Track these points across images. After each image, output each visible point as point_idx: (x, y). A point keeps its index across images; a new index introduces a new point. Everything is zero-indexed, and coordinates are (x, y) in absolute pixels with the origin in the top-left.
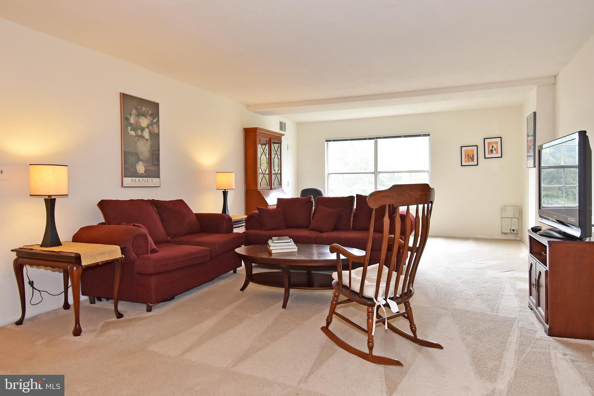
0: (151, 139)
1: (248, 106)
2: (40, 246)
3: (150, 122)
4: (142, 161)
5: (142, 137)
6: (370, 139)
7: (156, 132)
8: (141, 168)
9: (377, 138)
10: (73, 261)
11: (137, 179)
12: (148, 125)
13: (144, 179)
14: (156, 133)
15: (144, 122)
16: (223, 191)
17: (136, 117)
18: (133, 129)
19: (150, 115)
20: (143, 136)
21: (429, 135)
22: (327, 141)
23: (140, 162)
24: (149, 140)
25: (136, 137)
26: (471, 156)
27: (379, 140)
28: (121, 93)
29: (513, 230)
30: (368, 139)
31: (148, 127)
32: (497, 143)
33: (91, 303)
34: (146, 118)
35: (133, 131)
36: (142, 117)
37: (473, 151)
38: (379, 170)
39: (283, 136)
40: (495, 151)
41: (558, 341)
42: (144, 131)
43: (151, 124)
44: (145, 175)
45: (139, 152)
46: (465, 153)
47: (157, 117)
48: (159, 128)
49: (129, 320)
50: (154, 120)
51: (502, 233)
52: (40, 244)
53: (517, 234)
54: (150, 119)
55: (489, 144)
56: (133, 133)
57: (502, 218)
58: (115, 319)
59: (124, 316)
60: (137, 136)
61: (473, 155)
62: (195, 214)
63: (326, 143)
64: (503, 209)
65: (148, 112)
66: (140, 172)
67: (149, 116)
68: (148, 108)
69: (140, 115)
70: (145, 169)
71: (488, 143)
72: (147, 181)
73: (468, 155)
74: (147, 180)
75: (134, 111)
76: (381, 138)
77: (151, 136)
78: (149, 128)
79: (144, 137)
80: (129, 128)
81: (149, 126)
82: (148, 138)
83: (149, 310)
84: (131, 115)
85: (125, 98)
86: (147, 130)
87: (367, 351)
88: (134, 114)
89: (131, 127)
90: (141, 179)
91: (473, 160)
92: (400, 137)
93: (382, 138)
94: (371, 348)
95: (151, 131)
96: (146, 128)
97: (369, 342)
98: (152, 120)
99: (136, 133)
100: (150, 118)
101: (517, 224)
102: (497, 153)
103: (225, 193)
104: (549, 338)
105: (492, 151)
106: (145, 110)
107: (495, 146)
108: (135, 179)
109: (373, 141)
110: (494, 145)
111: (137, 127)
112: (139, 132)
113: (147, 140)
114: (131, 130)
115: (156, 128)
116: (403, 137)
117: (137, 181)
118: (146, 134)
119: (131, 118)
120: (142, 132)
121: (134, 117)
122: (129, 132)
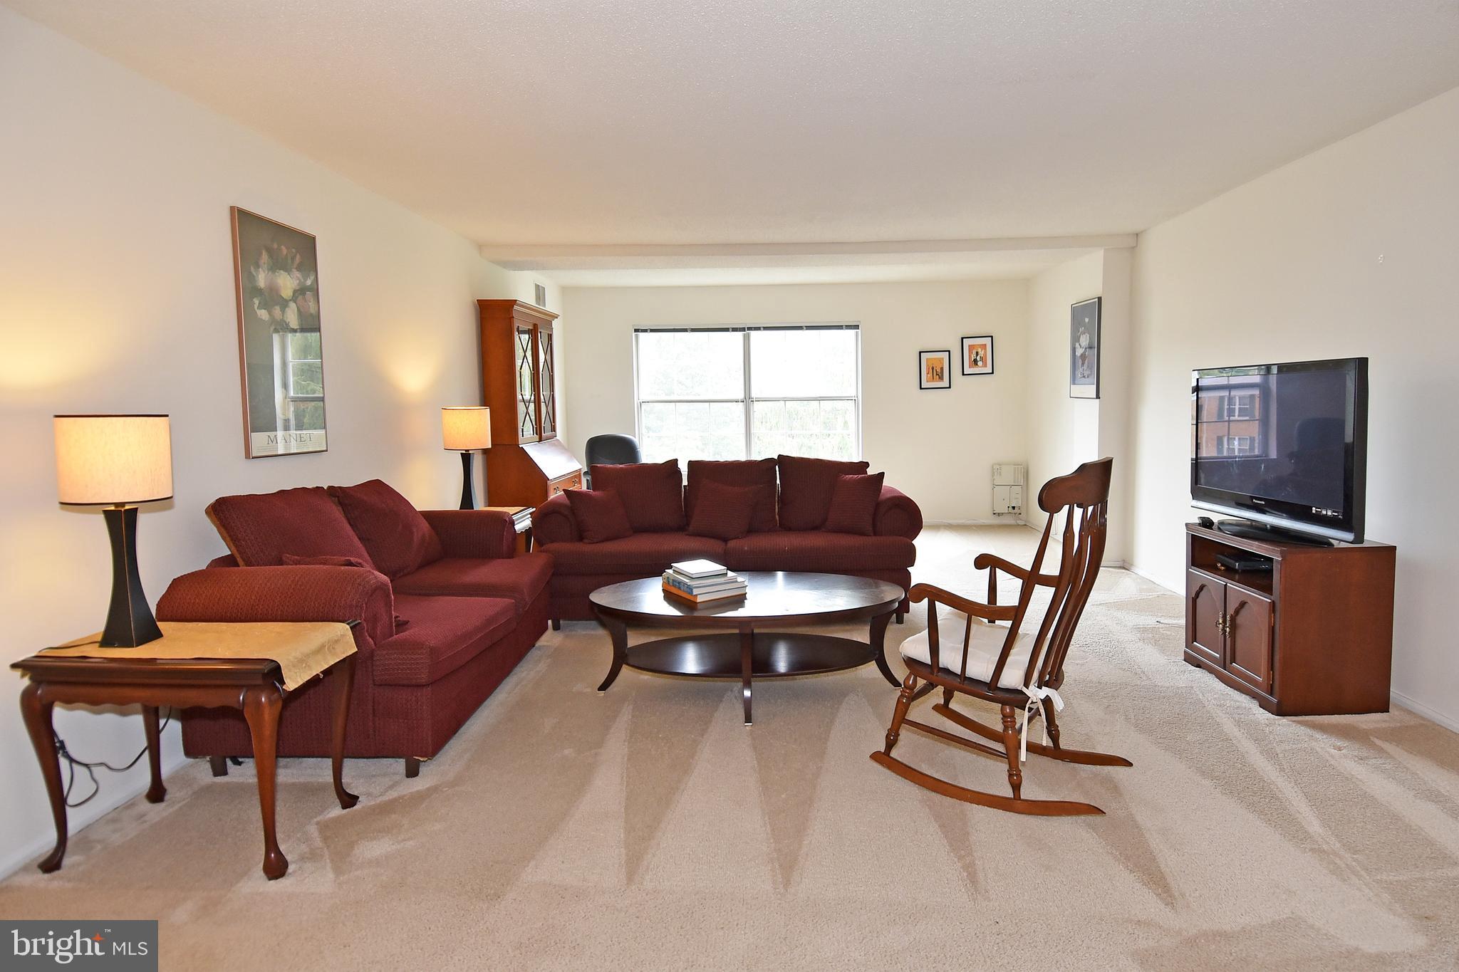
0: (302, 328)
1: (481, 247)
2: (98, 644)
3: (298, 285)
5: (283, 323)
6: (735, 330)
7: (313, 311)
8: (284, 405)
9: (750, 329)
10: (260, 682)
11: (278, 433)
12: (295, 292)
13: (293, 433)
14: (311, 314)
15: (287, 283)
16: (461, 454)
17: (270, 273)
18: (265, 305)
19: (299, 269)
20: (285, 321)
21: (856, 327)
22: (636, 331)
24: (300, 330)
25: (270, 324)
26: (939, 370)
27: (753, 333)
28: (232, 208)
29: (1014, 508)
30: (730, 329)
31: (294, 299)
32: (984, 346)
33: (216, 774)
34: (289, 274)
35: (265, 309)
36: (282, 272)
37: (941, 360)
38: (754, 395)
39: (556, 319)
40: (981, 362)
41: (1299, 722)
42: (287, 309)
43: (300, 292)
46: (927, 365)
47: (312, 272)
48: (318, 302)
49: (385, 809)
50: (306, 280)
51: (994, 514)
52: (99, 639)
53: (1020, 514)
54: (299, 279)
55: (971, 347)
56: (263, 314)
57: (994, 486)
58: (337, 811)
59: (360, 799)
60: (273, 320)
61: (942, 369)
62: (423, 513)
63: (634, 334)
64: (996, 470)
65: (293, 259)
67: (296, 268)
68: (294, 248)
69: (278, 265)
70: (293, 409)
71: (969, 346)
72: (298, 441)
73: (933, 368)
74: (299, 436)
75: (263, 256)
76: (758, 329)
77: (301, 318)
78: (298, 302)
79: (287, 325)
80: (256, 301)
81: (297, 294)
82: (296, 328)
83: (412, 772)
84: (259, 268)
85: (243, 220)
86: (293, 305)
87: (1009, 793)
88: (264, 263)
89: (259, 298)
90: (286, 434)
91: (941, 378)
92: (800, 328)
93: (762, 329)
94: (1016, 787)
95: (302, 310)
96: (290, 300)
97: (1010, 776)
98: (302, 280)
99: (270, 313)
100: (297, 274)
101: (1019, 496)
102: (985, 365)
103: (466, 458)
104: (1278, 719)
105: (975, 361)
106: (287, 254)
107: (981, 353)
108: (275, 436)
109: (740, 335)
110: (979, 350)
111: (272, 298)
112: (277, 311)
113: (295, 332)
114: (260, 307)
115: (312, 300)
116: (805, 328)
117: (278, 441)
118: (292, 317)
119: (258, 276)
120: (283, 311)
121: (264, 271)
122: (256, 312)
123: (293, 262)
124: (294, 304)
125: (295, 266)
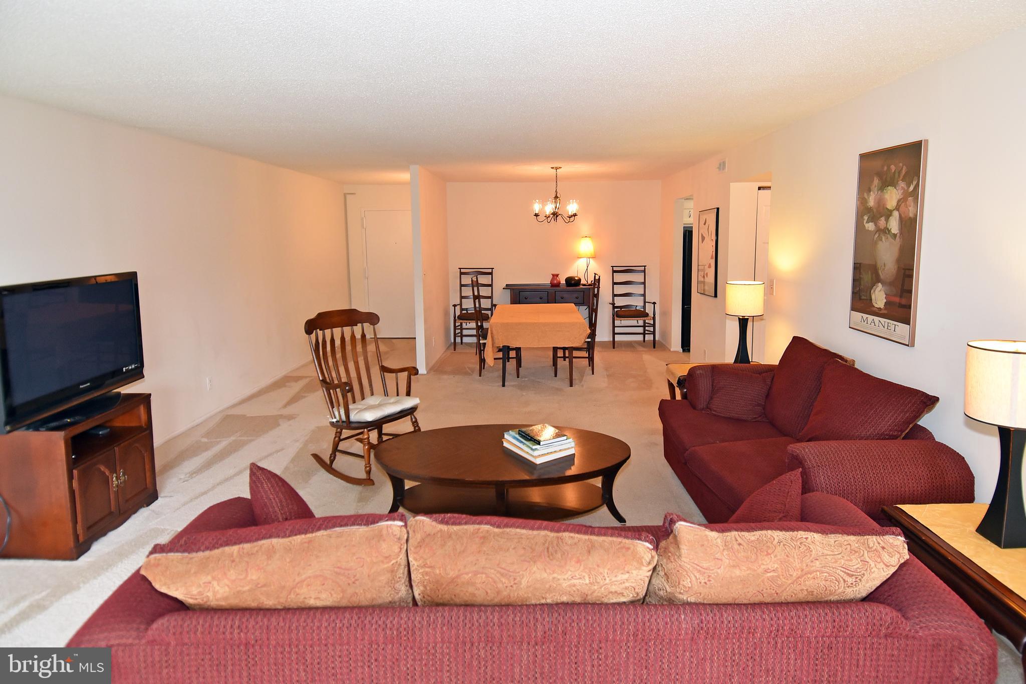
0: (901, 233)
3: (902, 194)
4: (883, 284)
5: (886, 231)
7: (911, 215)
8: (879, 298)
11: (871, 317)
12: (898, 201)
13: (882, 320)
14: (910, 218)
15: (893, 197)
17: (878, 192)
18: (872, 218)
19: (904, 179)
20: (888, 229)
23: (880, 284)
24: (898, 235)
25: (875, 234)
28: (861, 156)
31: (898, 208)
34: (895, 188)
35: (872, 222)
36: (889, 187)
42: (891, 218)
43: (904, 199)
44: (885, 312)
45: (879, 265)
47: (915, 178)
48: (917, 204)
50: (909, 187)
54: (902, 188)
56: (871, 226)
60: (877, 231)
65: (900, 173)
66: (876, 306)
68: (901, 162)
69: (885, 184)
70: (885, 301)
72: (886, 327)
74: (886, 324)
75: (875, 181)
77: (901, 225)
78: (900, 209)
79: (889, 231)
80: (866, 218)
81: (900, 203)
82: (896, 233)
84: (870, 192)
85: (863, 161)
86: (896, 214)
88: (875, 187)
89: (869, 214)
90: (877, 319)
95: (903, 216)
96: (894, 210)
98: (906, 188)
99: (876, 225)
100: (903, 186)
106: (895, 170)
108: (867, 318)
111: (878, 213)
112: (882, 222)
113: (895, 235)
114: (868, 222)
115: (912, 204)
117: (869, 323)
118: (894, 225)
119: (869, 198)
120: (887, 220)
121: (874, 193)
122: (864, 226)
123: (899, 176)
124: (897, 212)
125: (901, 178)
